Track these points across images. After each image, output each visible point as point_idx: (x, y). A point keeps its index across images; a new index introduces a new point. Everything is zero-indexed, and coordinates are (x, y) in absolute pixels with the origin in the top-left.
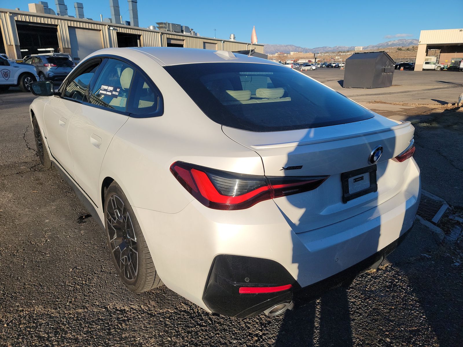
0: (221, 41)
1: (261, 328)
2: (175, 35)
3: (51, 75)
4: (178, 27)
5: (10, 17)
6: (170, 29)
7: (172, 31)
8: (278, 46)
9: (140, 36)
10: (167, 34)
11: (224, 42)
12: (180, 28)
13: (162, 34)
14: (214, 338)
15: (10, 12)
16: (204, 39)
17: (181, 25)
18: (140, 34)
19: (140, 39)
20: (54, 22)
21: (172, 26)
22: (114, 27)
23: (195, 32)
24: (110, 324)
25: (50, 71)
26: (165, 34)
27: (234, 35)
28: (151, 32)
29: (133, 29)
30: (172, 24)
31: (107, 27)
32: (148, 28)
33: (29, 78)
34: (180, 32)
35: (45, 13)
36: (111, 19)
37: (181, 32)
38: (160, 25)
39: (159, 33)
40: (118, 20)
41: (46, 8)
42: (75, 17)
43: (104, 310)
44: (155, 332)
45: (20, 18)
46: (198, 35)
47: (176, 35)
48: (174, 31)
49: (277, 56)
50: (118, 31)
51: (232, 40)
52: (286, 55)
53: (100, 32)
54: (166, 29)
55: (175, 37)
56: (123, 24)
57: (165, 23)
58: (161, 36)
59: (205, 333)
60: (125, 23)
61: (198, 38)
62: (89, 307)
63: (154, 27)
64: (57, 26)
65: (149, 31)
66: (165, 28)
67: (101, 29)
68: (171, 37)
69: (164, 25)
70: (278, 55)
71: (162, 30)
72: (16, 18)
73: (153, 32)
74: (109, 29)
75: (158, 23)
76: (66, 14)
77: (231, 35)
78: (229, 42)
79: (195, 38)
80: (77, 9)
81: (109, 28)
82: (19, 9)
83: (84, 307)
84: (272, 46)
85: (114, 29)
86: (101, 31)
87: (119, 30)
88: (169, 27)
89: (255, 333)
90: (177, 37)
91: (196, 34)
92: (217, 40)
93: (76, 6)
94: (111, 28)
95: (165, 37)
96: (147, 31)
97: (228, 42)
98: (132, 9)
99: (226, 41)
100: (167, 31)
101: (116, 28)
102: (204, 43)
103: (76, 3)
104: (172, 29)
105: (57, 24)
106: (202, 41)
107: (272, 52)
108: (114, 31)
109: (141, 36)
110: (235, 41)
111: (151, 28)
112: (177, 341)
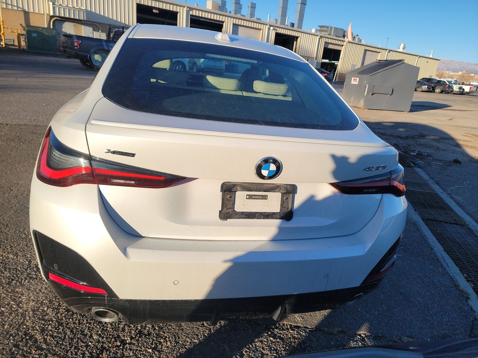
0: (386, 50)
1: (134, 336)
2: (334, 39)
3: (202, 66)
4: (340, 32)
5: (187, 11)
6: (331, 33)
7: (333, 36)
8: (466, 64)
9: (297, 37)
10: (326, 38)
11: (389, 52)
12: (343, 33)
13: (321, 37)
14: (82, 326)
15: (188, 6)
16: (366, 46)
17: (344, 30)
18: (298, 36)
19: (297, 41)
20: (221, 18)
21: (334, 29)
22: (274, 27)
23: (360, 39)
24: (18, 276)
25: (202, 63)
26: (324, 37)
27: (405, 45)
28: (312, 34)
29: (296, 31)
30: (335, 28)
31: (268, 26)
32: (309, 31)
33: (180, 66)
34: (341, 37)
35: (219, 10)
36: (276, 20)
37: (343, 37)
38: (322, 28)
39: (318, 36)
40: (283, 21)
41: (222, 7)
42: (246, 16)
43: (27, 263)
44: (42, 298)
45: (194, 13)
46: (363, 42)
47: (336, 40)
48: (335, 35)
49: (459, 75)
50: (277, 32)
51: (401, 50)
52: (473, 75)
53: (260, 31)
54: (327, 33)
55: (334, 42)
56: (288, 26)
57: (328, 27)
58: (319, 39)
59: (80, 317)
60: (289, 25)
61: (362, 45)
62: (19, 256)
63: (317, 31)
64: (223, 22)
65: (310, 34)
66: (326, 31)
67: (262, 28)
68: (330, 41)
69: (325, 29)
70: (461, 74)
71: (323, 34)
72: (191, 13)
73: (314, 35)
74: (269, 29)
75: (319, 26)
76: (240, 13)
77: (400, 45)
78: (397, 52)
79: (359, 44)
80: (250, 8)
81: (270, 27)
82: (197, 5)
83: (17, 255)
84: (457, 62)
85: (274, 29)
86: (262, 30)
87: (278, 30)
88: (331, 31)
89: (123, 338)
90: (336, 42)
91: (360, 41)
92: (381, 49)
93: (250, 6)
94: (272, 28)
95: (324, 40)
96: (308, 34)
97: (395, 51)
98: (299, 10)
99: (391, 51)
100: (328, 34)
101: (276, 28)
102: (366, 50)
103: (250, 3)
104: (333, 33)
105: (224, 21)
106: (364, 48)
107: (455, 70)
108: (273, 31)
109: (299, 38)
110: (404, 51)
111: (313, 31)
112: (50, 313)
